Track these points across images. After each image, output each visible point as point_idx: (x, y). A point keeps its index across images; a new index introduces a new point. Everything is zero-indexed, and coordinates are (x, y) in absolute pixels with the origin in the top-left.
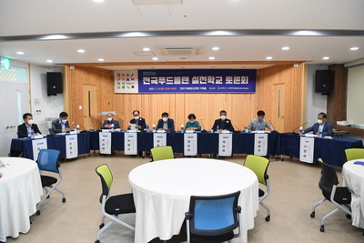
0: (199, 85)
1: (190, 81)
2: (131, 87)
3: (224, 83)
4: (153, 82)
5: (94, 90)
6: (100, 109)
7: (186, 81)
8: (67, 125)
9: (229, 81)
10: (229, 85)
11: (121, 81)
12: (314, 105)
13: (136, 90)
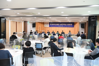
0: (62, 25)
1: (60, 25)
2: (48, 26)
3: (67, 25)
4: (52, 25)
5: (40, 26)
6: (41, 30)
7: (59, 24)
8: (37, 33)
9: (68, 25)
10: (68, 26)
11: (46, 24)
12: (82, 30)
13: (49, 26)
